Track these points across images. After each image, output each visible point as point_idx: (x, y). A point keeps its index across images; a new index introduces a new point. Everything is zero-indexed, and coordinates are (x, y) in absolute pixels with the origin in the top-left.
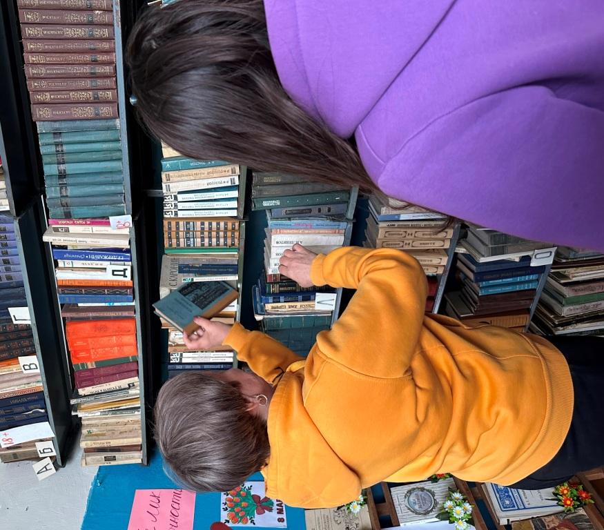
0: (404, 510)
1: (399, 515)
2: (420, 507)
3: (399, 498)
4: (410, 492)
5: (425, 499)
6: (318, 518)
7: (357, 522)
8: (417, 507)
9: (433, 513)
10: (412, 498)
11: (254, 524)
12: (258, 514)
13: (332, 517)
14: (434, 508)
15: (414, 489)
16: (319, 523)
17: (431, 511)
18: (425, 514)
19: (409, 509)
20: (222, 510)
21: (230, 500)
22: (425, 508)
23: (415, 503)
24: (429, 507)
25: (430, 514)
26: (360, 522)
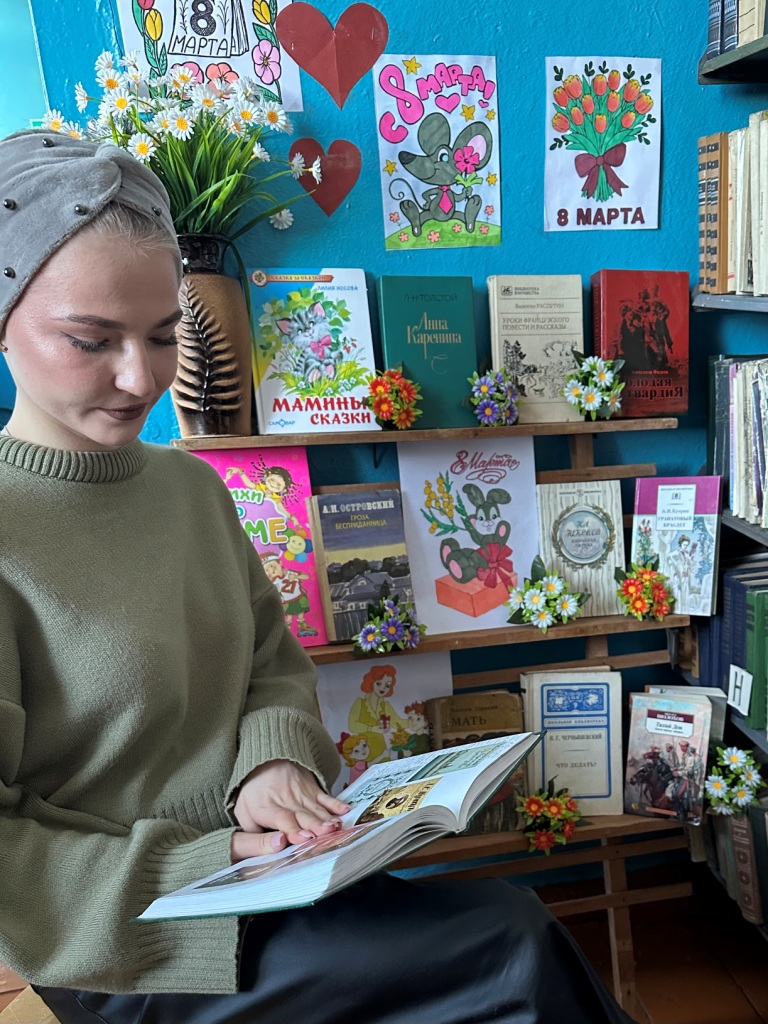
0: (567, 499)
1: (559, 488)
2: (570, 533)
3: (596, 495)
4: (606, 519)
5: (586, 546)
6: (561, 306)
7: (548, 392)
8: (571, 526)
9: (555, 555)
10: (592, 522)
11: (553, 148)
12: (577, 159)
13: (561, 338)
14: (566, 560)
15: (611, 529)
16: (550, 306)
17: (561, 554)
18: (554, 539)
19: (568, 510)
20: (586, 60)
21: (612, 83)
22: (567, 541)
23: (580, 524)
24: (568, 552)
25: (554, 550)
26: (545, 399)
